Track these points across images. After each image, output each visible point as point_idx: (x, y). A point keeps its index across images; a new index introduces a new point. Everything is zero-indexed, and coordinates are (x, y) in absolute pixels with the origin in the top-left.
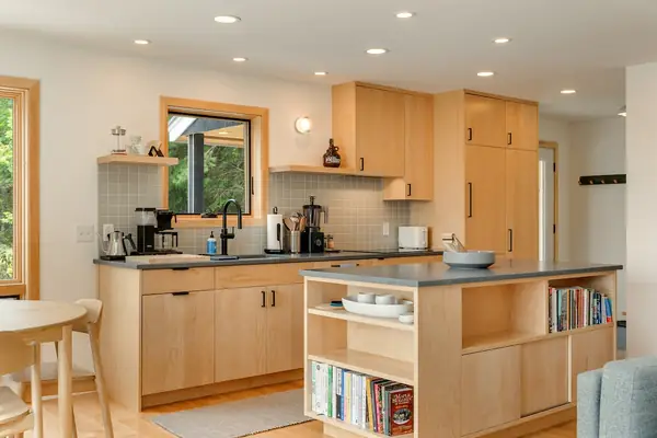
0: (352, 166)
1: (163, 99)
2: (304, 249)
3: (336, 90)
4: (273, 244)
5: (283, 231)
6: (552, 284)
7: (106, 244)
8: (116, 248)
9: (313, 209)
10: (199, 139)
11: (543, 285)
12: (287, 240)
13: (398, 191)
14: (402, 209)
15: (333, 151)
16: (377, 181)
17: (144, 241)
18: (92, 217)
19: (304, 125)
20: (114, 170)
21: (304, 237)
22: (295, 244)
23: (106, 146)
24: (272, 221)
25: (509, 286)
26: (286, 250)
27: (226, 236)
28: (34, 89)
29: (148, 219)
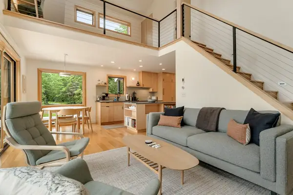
0: (141, 86)
1: (107, 75)
2: (132, 100)
3: (139, 72)
4: (127, 99)
5: (129, 97)
6: (164, 105)
7: (97, 99)
8: (98, 100)
9: (134, 93)
10: (119, 81)
11: (163, 105)
12: (129, 99)
13: (151, 90)
14: (153, 93)
15: (138, 83)
16: (148, 89)
17: (103, 98)
18: (95, 95)
19: (133, 79)
20: (98, 86)
21: (132, 98)
22: (131, 99)
23: (97, 83)
24: (127, 95)
25: (158, 105)
26: (129, 100)
27: (118, 98)
28: (85, 74)
29: (104, 95)
